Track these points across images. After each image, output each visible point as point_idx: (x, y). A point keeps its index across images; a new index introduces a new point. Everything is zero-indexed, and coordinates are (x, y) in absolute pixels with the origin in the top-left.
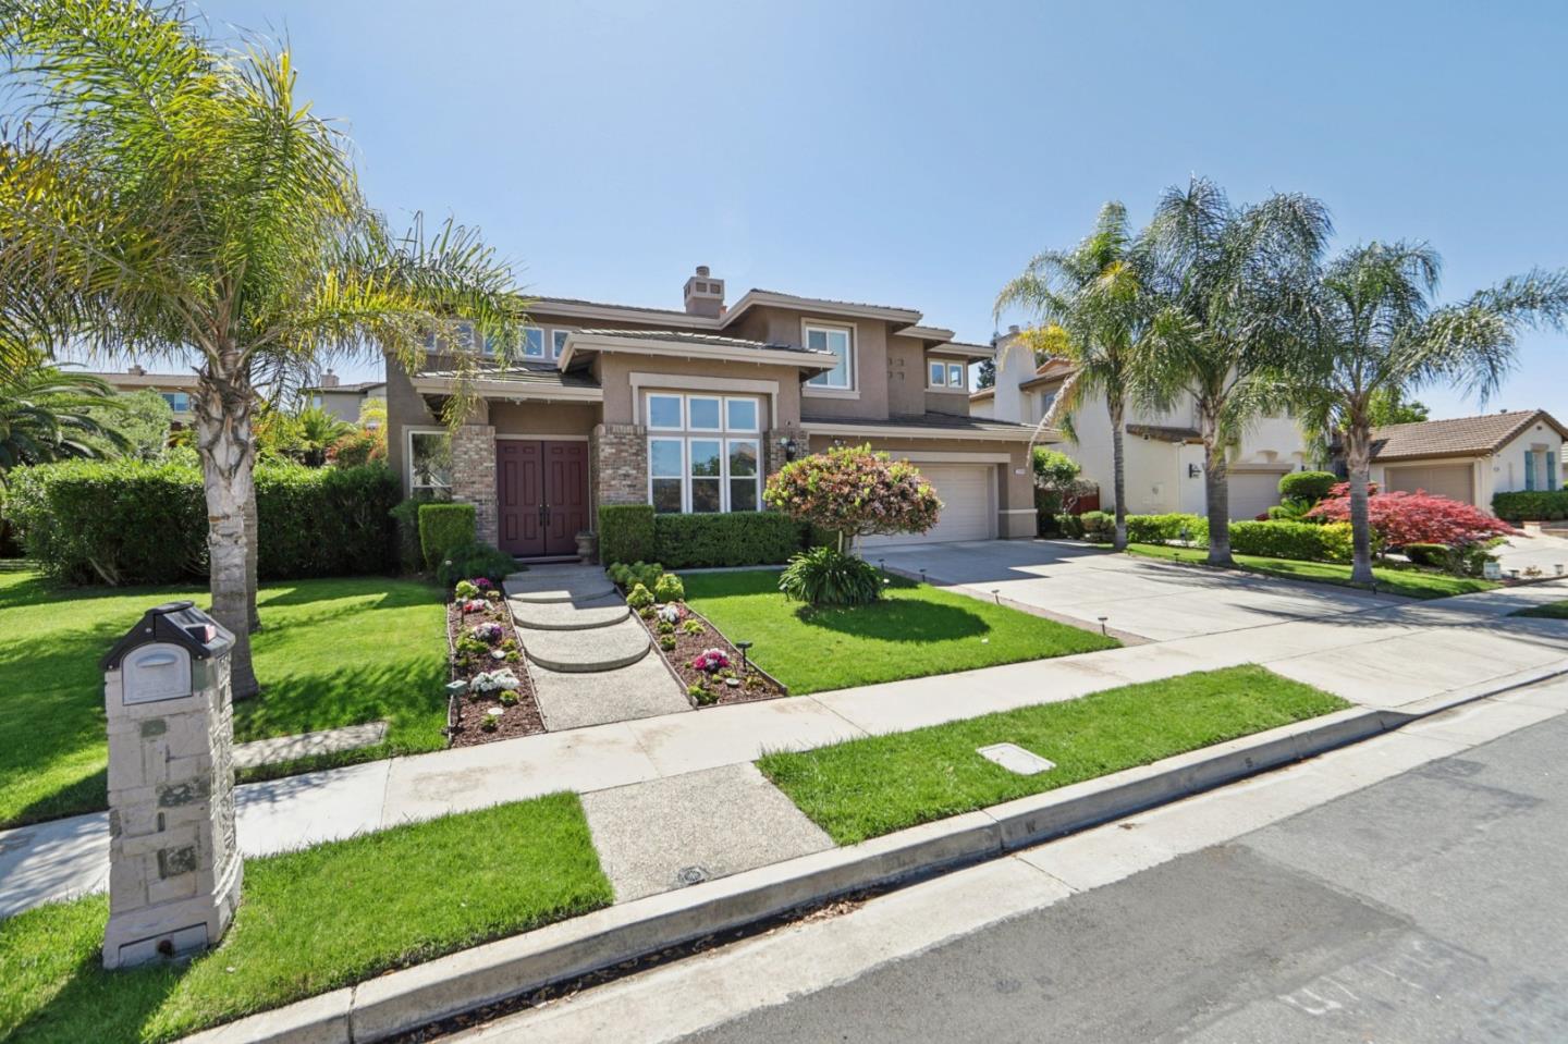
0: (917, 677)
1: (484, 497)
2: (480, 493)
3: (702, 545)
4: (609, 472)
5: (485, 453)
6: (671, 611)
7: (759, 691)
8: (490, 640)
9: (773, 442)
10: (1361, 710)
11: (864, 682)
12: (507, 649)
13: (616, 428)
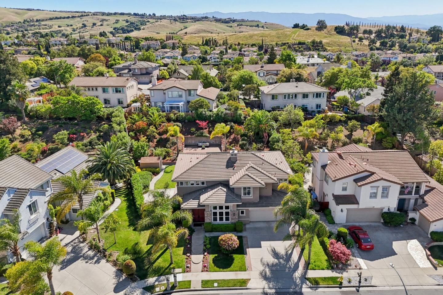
4: (206, 218)
6: (206, 254)
7: (207, 271)
8: (189, 256)
9: (231, 213)
10: (246, 287)
11: (216, 272)
12: (190, 258)
13: (207, 212)
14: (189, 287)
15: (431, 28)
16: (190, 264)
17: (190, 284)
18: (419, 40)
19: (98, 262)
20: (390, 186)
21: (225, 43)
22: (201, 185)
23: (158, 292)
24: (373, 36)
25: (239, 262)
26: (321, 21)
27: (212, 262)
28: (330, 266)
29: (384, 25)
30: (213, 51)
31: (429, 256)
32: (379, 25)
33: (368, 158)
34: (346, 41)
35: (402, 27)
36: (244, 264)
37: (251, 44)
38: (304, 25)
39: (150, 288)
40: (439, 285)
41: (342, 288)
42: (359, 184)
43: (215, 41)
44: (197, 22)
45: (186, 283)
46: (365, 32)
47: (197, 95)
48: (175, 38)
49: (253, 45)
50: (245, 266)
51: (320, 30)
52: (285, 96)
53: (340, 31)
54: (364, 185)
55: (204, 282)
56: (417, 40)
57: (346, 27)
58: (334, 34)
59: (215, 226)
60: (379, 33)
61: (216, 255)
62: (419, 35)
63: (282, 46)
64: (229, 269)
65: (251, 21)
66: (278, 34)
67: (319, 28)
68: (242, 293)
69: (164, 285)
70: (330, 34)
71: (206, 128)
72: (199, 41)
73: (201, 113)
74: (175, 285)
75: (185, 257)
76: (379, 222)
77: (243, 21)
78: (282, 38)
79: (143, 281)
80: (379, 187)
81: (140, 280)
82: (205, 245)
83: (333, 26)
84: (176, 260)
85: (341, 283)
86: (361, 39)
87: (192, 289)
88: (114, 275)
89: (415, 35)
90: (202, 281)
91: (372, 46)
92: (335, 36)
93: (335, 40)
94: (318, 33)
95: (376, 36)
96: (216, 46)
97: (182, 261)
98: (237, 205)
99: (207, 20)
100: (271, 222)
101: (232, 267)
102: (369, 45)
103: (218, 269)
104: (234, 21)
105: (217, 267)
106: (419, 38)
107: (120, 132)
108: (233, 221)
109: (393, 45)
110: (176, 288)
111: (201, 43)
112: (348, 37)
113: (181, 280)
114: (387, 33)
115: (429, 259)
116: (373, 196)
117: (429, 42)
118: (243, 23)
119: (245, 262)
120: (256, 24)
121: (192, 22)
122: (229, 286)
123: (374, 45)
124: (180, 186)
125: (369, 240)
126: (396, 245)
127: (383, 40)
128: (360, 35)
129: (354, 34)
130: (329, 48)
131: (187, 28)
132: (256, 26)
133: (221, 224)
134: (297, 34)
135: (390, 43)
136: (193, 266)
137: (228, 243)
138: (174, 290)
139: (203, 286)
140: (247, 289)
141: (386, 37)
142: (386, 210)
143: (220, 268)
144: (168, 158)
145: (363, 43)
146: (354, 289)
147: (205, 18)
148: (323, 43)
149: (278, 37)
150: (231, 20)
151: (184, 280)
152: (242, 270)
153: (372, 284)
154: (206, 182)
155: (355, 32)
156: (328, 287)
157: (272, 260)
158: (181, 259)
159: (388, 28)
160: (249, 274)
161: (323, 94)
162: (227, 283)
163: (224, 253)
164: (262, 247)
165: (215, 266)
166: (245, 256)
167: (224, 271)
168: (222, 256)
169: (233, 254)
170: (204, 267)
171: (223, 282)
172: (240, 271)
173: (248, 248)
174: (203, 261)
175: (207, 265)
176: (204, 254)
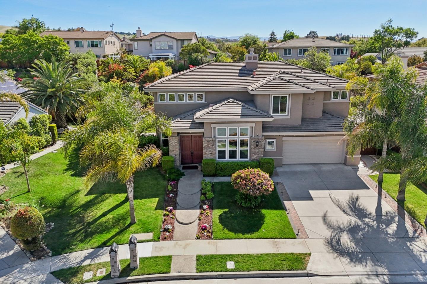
0: (240, 239)
1: (176, 154)
2: (175, 153)
3: (228, 171)
4: (206, 150)
5: (176, 143)
6: (205, 207)
7: (208, 237)
8: (170, 211)
9: (252, 141)
10: (305, 271)
11: (228, 239)
12: (173, 215)
13: (207, 139)
14: (165, 270)
16: (173, 224)
17: (170, 264)
25: (277, 222)
26: (313, 32)
27: (218, 221)
36: (288, 225)
39: (69, 273)
45: (161, 262)
50: (292, 229)
55: (202, 260)
57: (338, 38)
61: (227, 210)
64: (256, 234)
69: (104, 265)
73: (196, 59)
74: (132, 266)
75: (161, 212)
81: (53, 255)
82: (202, 194)
84: (143, 218)
87: (173, 274)
90: (198, 258)
97: (156, 219)
101: (263, 229)
103: (232, 234)
105: (230, 230)
108: (255, 157)
110: (135, 272)
113: (149, 255)
119: (289, 222)
122: (264, 267)
124: (160, 102)
136: (178, 229)
137: (253, 183)
138: (129, 278)
139: (201, 268)
140: (308, 275)
143: (236, 232)
151: (155, 255)
152: (286, 236)
154: (206, 93)
158: (154, 216)
160: (305, 244)
161: (347, 50)
162: (257, 262)
163: (243, 205)
164: (314, 198)
165: (225, 230)
166: (287, 212)
167: (245, 239)
168: (238, 212)
169: (262, 209)
170: (203, 230)
171: (247, 259)
172: (281, 238)
173: (289, 200)
174: (200, 220)
175: (207, 225)
176: (201, 208)
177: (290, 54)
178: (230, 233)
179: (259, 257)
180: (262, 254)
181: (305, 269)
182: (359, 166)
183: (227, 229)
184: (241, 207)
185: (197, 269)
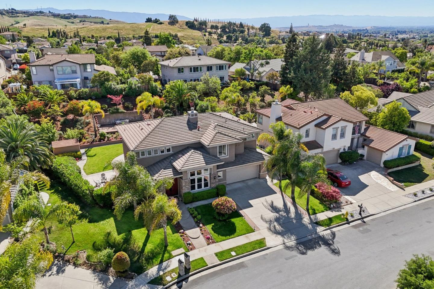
4: (184, 187)
6: (201, 225)
7: (213, 242)
8: (183, 233)
9: (212, 176)
10: (266, 247)
11: (224, 241)
12: (185, 234)
13: (185, 180)
14: (205, 265)
15: (262, 25)
16: (189, 240)
17: (205, 261)
18: (255, 34)
19: (60, 271)
20: (347, 126)
21: (76, 35)
22: (166, 153)
23: (171, 282)
24: (219, 31)
25: (242, 225)
26: (172, 16)
27: (213, 232)
28: (327, 207)
29: (226, 22)
30: (64, 43)
31: (393, 181)
32: (222, 21)
33: (315, 106)
34: (198, 34)
35: (241, 23)
37: (107, 36)
38: (156, 19)
39: (158, 280)
40: (415, 201)
41: (351, 224)
42: (324, 127)
43: (64, 33)
44: (31, 17)
45: (201, 261)
46: (212, 27)
47: (95, 70)
48: (12, 30)
49: (109, 38)
50: (251, 227)
51: (173, 25)
52: (191, 69)
53: (191, 25)
54: (328, 127)
55: (218, 255)
56: (254, 34)
57: (196, 23)
58: (186, 28)
59: (196, 195)
60: (223, 28)
61: (213, 224)
62: (254, 31)
63: (139, 39)
64: (236, 234)
65: (94, 18)
66: (133, 27)
67: (171, 22)
68: (267, 254)
70: (183, 28)
71: (120, 104)
72: (43, 33)
73: (110, 87)
74: (186, 268)
75: (178, 235)
76: (337, 163)
77: (85, 17)
78: (138, 31)
79: (142, 276)
80: (338, 127)
81: (138, 275)
82: (194, 217)
83: (184, 21)
85: (347, 220)
86: (210, 34)
87: (209, 265)
88: (97, 280)
89: (251, 31)
90: (216, 254)
91: (220, 39)
92: (188, 30)
93: (188, 34)
94: (171, 27)
95: (221, 31)
96: (67, 38)
97: (178, 239)
98: (217, 166)
99: (43, 15)
100: (247, 181)
101: (237, 231)
102: (218, 39)
103: (224, 238)
104: (75, 17)
105: (222, 235)
106: (255, 32)
107: (8, 115)
108: (213, 186)
109: (236, 39)
111: (46, 35)
112: (199, 32)
114: (230, 29)
115: (393, 183)
116: (334, 137)
117: (263, 36)
118: (86, 20)
119: (247, 223)
120: (100, 21)
121: (25, 17)
122: (248, 250)
123: (222, 38)
124: (141, 157)
125: (345, 177)
126: (363, 178)
127: (228, 35)
128: (209, 30)
129: (203, 29)
130: (184, 41)
131: (19, 23)
132: (100, 23)
133: (202, 192)
134: (152, 28)
135: (235, 37)
136: (194, 242)
138: (190, 274)
139: (221, 259)
140: (268, 248)
141: (229, 32)
142: (342, 151)
143: (226, 235)
144: (84, 141)
145: (212, 37)
146: (359, 222)
147: (40, 13)
148: (178, 36)
149: (134, 31)
150: (72, 16)
151: (194, 259)
152: (250, 231)
153: (371, 213)
154: (172, 147)
155: (204, 27)
156: (339, 226)
157: (272, 215)
158: (175, 238)
159: (230, 24)
160: (260, 233)
161: (225, 66)
162: (244, 249)
163: (221, 219)
164: (253, 206)
165: (219, 236)
166: (244, 218)
167: (232, 238)
168: (220, 224)
169: (231, 218)
170: (208, 239)
171: (239, 249)
172: (248, 233)
173: (242, 210)
174: (202, 234)
175: (209, 236)
176: (198, 226)
177: (183, 72)
178: (223, 237)
179: (244, 246)
180: (244, 244)
181: (266, 246)
182: (266, 178)
183: (220, 235)
184: (220, 221)
185: (219, 260)
